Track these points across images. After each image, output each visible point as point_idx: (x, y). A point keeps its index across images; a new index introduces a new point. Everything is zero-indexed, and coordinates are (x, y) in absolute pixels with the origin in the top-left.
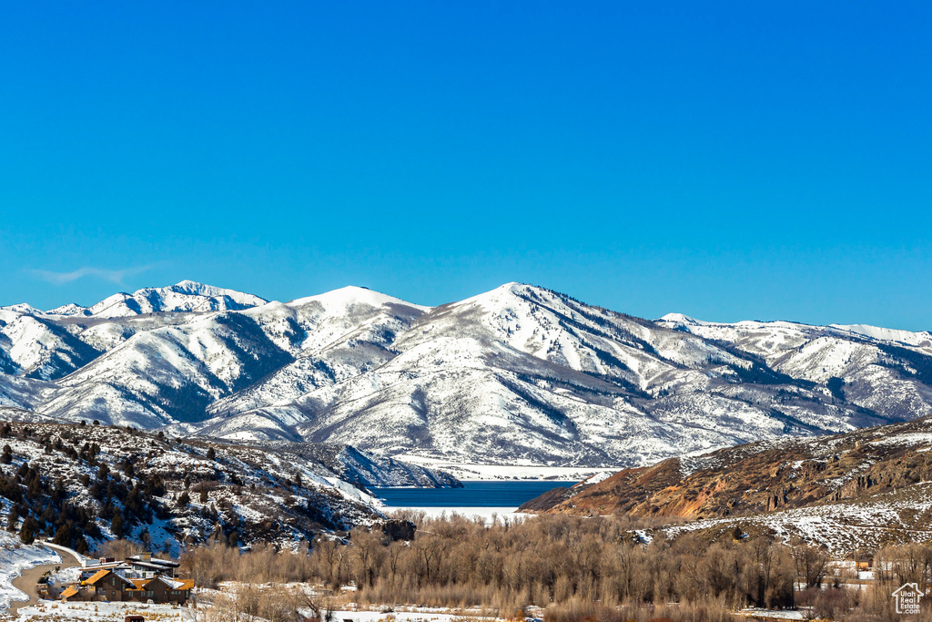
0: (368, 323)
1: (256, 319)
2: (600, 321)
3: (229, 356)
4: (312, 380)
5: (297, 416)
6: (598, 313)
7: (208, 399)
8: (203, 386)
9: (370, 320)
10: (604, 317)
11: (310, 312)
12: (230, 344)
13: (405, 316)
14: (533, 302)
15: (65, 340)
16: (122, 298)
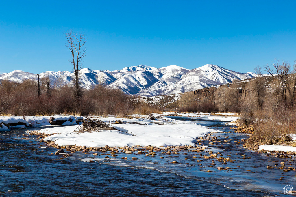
0: (176, 73)
1: (152, 72)
2: (228, 73)
3: (145, 80)
4: (162, 85)
5: (156, 93)
6: (228, 71)
7: (139, 90)
8: (138, 87)
9: (177, 72)
10: (229, 72)
11: (164, 71)
12: (145, 77)
13: (185, 71)
14: (213, 68)
15: (109, 77)
16: (127, 68)
